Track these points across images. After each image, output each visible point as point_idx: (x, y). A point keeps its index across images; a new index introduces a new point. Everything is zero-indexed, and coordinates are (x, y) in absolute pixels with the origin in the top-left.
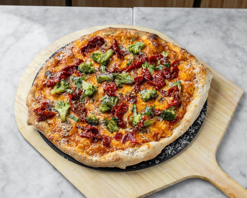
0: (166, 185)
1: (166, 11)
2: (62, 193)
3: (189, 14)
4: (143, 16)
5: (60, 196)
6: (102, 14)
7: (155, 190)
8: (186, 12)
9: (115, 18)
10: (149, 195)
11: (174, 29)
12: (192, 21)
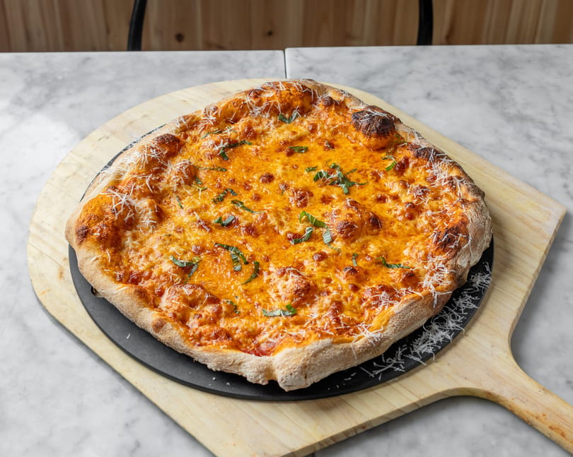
0: (395, 409)
1: (360, 53)
2: (138, 445)
3: (412, 57)
4: (308, 65)
5: (133, 451)
6: (215, 65)
7: (367, 422)
8: (405, 54)
9: (245, 72)
10: (354, 434)
11: (381, 87)
12: (420, 73)
